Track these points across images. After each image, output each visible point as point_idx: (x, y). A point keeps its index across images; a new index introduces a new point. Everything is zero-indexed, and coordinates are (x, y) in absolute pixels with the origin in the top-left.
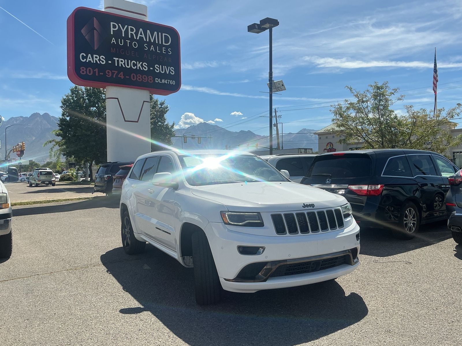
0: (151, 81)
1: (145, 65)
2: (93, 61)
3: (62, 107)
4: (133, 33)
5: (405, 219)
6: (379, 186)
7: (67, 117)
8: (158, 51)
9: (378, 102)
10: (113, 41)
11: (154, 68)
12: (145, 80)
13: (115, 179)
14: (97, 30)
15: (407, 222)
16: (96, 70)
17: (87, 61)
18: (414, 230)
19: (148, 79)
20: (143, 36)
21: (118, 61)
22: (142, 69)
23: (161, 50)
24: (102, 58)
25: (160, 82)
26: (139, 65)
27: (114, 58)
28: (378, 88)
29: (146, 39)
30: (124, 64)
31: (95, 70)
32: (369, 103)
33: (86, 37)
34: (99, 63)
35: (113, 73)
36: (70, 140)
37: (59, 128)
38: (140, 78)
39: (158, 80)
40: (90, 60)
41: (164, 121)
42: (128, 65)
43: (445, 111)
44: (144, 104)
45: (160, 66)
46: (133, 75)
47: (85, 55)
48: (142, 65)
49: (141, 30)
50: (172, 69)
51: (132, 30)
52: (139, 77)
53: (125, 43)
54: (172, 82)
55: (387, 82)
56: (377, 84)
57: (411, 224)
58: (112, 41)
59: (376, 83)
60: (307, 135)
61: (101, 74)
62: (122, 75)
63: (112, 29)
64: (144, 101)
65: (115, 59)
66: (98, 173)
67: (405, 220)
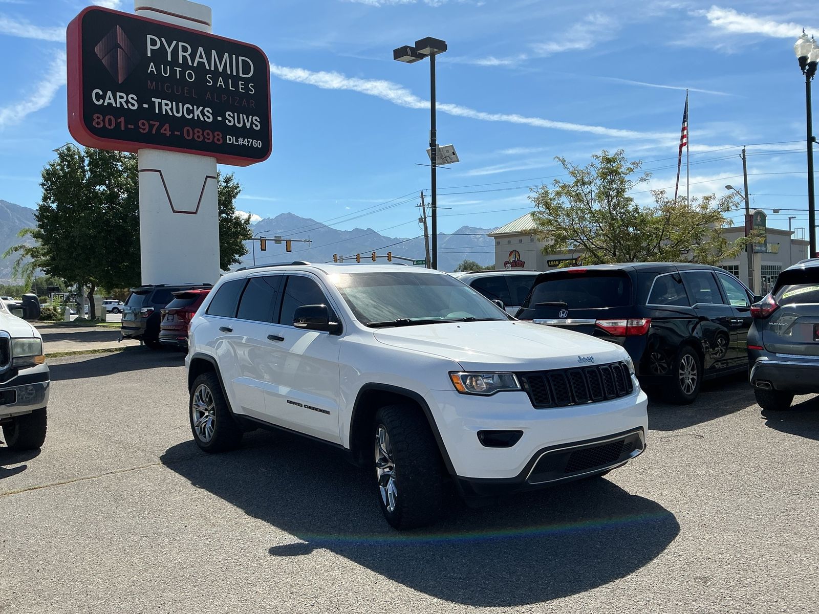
0: (218, 140)
1: (208, 111)
2: (116, 105)
3: (43, 185)
4: (186, 54)
5: (681, 371)
6: (644, 321)
7: (53, 202)
8: (230, 88)
9: (607, 184)
10: (152, 68)
11: (224, 118)
12: (209, 139)
13: (164, 316)
14: (122, 48)
15: (684, 376)
16: (122, 120)
17: (106, 104)
18: (693, 389)
19: (214, 137)
20: (205, 60)
21: (160, 104)
22: (202, 119)
23: (235, 85)
24: (132, 98)
25: (234, 143)
26: (197, 112)
27: (153, 99)
28: (609, 161)
29: (210, 66)
30: (171, 109)
31: (119, 121)
32: (593, 185)
33: (103, 61)
34: (126, 107)
35: (151, 126)
36: (59, 245)
37: (38, 223)
38: (200, 134)
39: (230, 140)
40: (110, 101)
41: (233, 212)
42: (178, 112)
43: (717, 200)
44: (207, 182)
45: (234, 115)
46: (188, 131)
47: (101, 93)
48: (202, 112)
49: (201, 49)
50: (256, 120)
51: (185, 49)
52: (198, 134)
53: (173, 72)
54: (257, 143)
55: (623, 150)
56: (607, 154)
57: (689, 380)
58: (150, 69)
59: (605, 152)
60: (470, 237)
61: (129, 126)
62: (168, 129)
63: (149, 47)
64: (207, 177)
65: (155, 102)
66: (128, 304)
67: (681, 374)
